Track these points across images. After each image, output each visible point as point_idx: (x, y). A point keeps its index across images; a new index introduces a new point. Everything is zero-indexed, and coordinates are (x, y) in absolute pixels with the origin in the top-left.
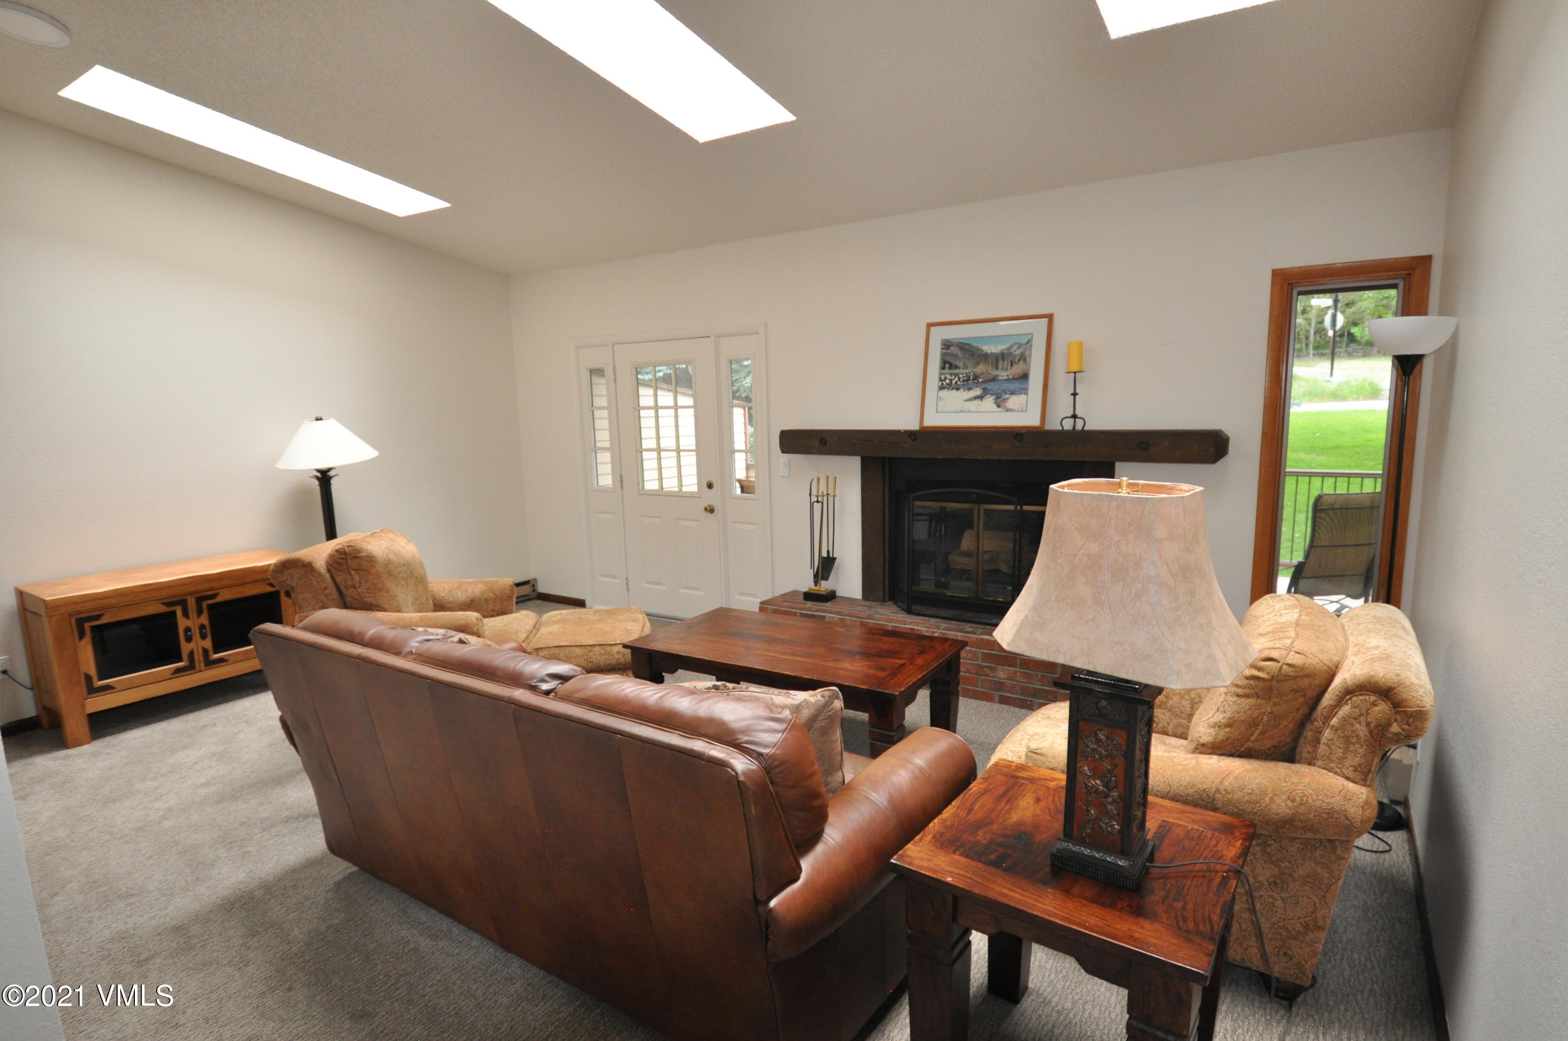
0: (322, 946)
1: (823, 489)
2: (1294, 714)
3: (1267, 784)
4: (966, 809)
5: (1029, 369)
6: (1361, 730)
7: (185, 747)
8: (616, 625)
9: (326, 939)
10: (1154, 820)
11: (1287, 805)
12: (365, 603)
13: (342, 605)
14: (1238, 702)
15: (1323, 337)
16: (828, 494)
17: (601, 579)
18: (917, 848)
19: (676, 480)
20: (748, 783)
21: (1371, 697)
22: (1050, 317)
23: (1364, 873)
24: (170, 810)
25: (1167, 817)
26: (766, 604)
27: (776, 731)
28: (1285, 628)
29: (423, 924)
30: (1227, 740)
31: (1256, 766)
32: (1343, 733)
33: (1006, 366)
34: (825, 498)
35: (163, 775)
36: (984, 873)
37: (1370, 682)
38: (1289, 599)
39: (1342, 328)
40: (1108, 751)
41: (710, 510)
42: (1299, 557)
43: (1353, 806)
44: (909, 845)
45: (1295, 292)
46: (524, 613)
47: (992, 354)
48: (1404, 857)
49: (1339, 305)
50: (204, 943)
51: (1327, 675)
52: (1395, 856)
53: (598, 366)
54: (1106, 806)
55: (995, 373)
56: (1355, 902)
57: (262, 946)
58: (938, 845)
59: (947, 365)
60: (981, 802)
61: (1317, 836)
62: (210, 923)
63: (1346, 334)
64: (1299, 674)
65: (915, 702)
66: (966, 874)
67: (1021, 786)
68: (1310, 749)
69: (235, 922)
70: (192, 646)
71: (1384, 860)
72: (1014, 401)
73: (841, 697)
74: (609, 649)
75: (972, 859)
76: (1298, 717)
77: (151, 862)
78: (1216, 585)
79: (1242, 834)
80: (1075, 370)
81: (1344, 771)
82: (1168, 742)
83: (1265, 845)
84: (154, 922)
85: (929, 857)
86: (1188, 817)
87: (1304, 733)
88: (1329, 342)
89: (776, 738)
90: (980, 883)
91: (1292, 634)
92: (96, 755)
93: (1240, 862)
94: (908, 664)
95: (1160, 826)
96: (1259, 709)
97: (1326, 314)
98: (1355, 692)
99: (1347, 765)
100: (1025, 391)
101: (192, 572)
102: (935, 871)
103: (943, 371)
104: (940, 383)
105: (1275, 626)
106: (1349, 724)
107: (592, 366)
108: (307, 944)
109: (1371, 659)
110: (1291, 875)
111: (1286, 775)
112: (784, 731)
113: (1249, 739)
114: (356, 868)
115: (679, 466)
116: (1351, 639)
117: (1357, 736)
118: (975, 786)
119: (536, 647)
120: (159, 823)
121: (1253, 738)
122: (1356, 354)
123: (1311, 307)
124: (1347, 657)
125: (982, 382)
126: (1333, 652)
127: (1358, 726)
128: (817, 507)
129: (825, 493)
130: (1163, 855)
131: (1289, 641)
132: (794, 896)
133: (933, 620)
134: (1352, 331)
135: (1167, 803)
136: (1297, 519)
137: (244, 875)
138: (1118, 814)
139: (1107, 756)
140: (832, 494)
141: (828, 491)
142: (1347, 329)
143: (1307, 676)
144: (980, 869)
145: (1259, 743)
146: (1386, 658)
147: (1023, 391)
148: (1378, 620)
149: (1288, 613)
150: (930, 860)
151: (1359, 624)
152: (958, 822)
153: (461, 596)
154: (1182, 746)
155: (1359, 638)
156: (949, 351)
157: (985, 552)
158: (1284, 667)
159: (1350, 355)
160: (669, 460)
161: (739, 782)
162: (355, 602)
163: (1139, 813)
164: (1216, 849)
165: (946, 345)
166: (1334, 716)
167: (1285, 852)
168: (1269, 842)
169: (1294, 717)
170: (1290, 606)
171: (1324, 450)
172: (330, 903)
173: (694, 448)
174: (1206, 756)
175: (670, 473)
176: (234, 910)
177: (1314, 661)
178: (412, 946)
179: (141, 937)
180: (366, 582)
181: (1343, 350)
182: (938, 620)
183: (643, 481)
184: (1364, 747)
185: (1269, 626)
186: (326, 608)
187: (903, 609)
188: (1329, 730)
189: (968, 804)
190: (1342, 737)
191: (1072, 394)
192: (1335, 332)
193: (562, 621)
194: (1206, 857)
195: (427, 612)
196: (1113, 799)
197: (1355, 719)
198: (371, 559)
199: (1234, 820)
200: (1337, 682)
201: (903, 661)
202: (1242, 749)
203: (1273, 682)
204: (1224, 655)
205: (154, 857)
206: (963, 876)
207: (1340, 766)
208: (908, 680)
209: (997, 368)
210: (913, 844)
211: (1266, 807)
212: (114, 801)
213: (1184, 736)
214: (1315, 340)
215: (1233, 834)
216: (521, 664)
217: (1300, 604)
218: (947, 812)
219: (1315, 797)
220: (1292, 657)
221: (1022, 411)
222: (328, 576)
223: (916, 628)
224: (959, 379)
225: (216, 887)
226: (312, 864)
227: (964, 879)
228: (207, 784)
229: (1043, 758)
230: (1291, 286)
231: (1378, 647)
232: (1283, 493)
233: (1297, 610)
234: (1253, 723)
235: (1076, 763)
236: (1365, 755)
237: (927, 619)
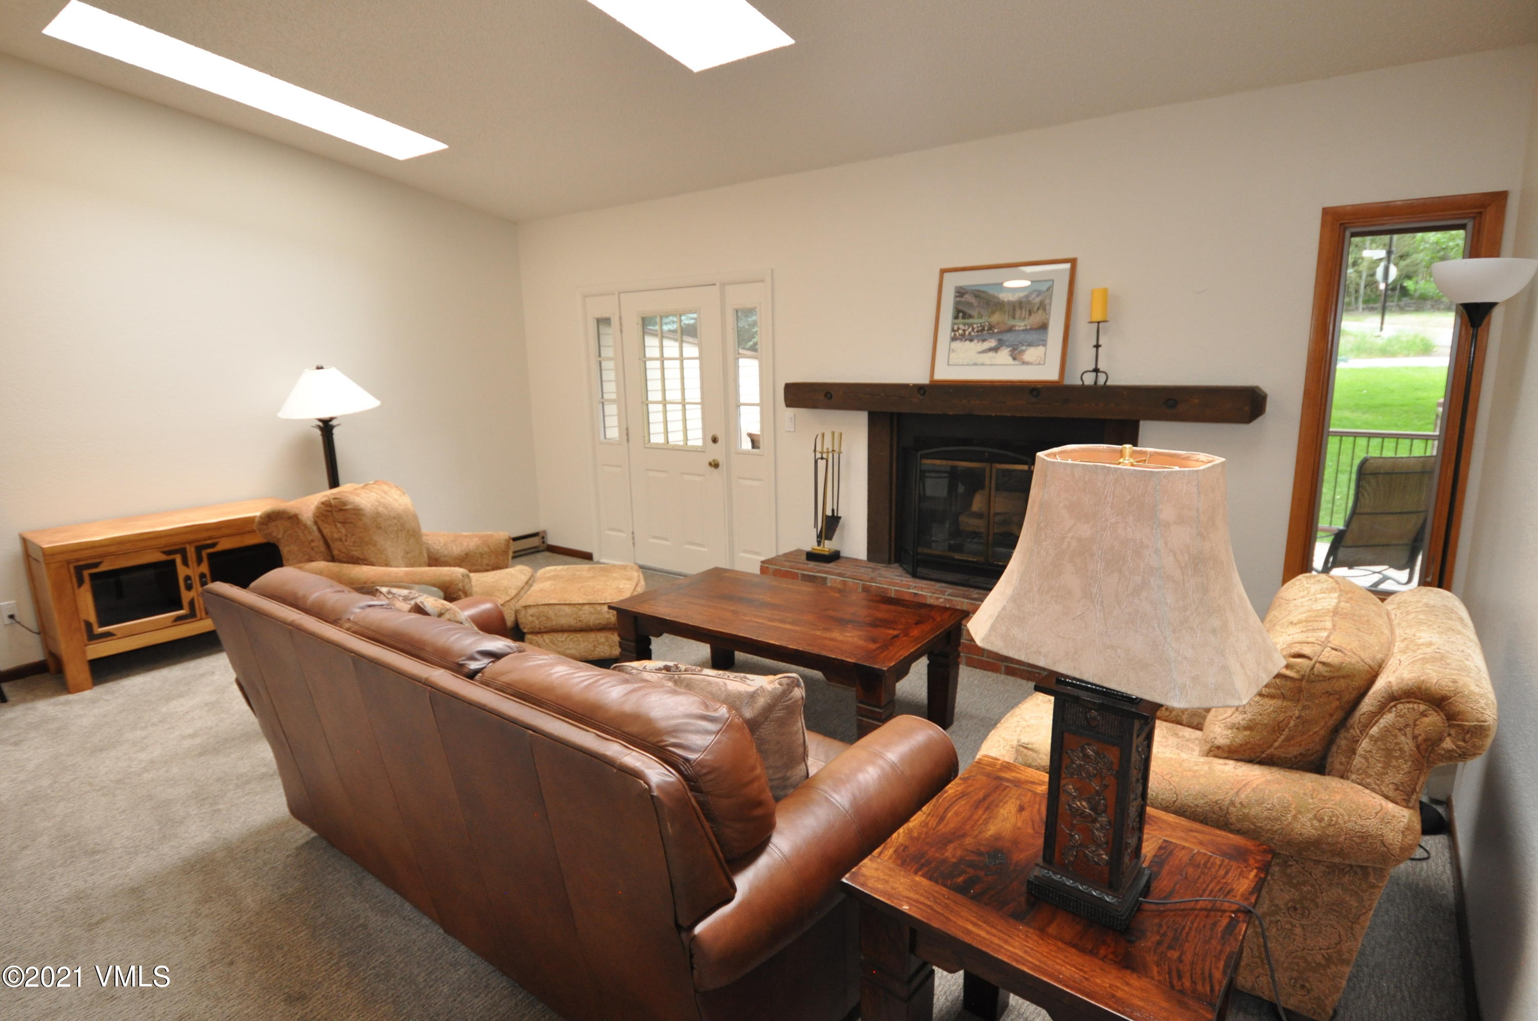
0: (271, 918)
1: (828, 445)
2: (1327, 720)
3: (1290, 799)
4: (938, 816)
5: (1048, 319)
6: (1407, 743)
7: (181, 695)
8: (608, 583)
9: (276, 909)
10: (1155, 839)
11: (1312, 825)
12: (352, 557)
13: (330, 558)
14: (1261, 702)
15: (1374, 290)
16: (833, 451)
17: (608, 532)
18: (874, 865)
19: (681, 434)
20: (662, 797)
21: (1421, 706)
22: (1073, 262)
23: (1398, 884)
24: (152, 762)
25: (1170, 836)
26: (767, 564)
27: (708, 732)
28: (1321, 616)
29: (377, 897)
30: (1246, 744)
31: (1278, 776)
32: (1384, 744)
33: (1023, 315)
34: (830, 455)
35: (153, 725)
36: (948, 902)
37: (1419, 688)
38: (1327, 581)
39: (1394, 281)
40: (1097, 770)
41: (715, 465)
42: (1339, 525)
43: (1392, 831)
44: (866, 861)
45: (1348, 234)
46: (519, 567)
47: (1009, 302)
48: (1444, 866)
49: (1393, 257)
50: (156, 907)
51: (1369, 676)
52: (1433, 864)
53: (605, 315)
54: (1093, 833)
55: (1011, 322)
56: (1386, 918)
57: (212, 913)
58: (899, 862)
59: (961, 315)
60: (956, 808)
61: (1347, 862)
62: (166, 886)
63: (1398, 287)
64: (1336, 673)
65: (909, 675)
66: (926, 902)
67: (1004, 789)
68: (1344, 760)
69: (192, 885)
70: (192, 594)
71: (1422, 869)
72: (1031, 354)
73: (803, 684)
74: (598, 608)
75: (936, 882)
76: (1331, 722)
77: (122, 817)
78: (1236, 578)
79: (1257, 861)
80: (1099, 320)
81: (1383, 789)
82: (1181, 734)
83: (1285, 865)
84: (113, 882)
85: (886, 878)
86: (1195, 837)
87: (1338, 741)
88: (1380, 296)
89: (708, 740)
90: (940, 914)
91: (1329, 625)
92: (94, 701)
93: (1253, 899)
94: (902, 635)
95: (1160, 848)
96: (1285, 712)
97: (1378, 266)
98: (1401, 699)
99: (1387, 781)
100: (1044, 343)
101: (191, 521)
102: (890, 896)
103: (957, 321)
104: (953, 334)
105: (1308, 614)
106: (1392, 735)
107: (599, 316)
108: (257, 914)
109: (1423, 659)
110: (1313, 901)
111: (1314, 790)
112: (718, 732)
113: (1272, 745)
114: (314, 834)
115: (685, 420)
116: (1398, 631)
117: (1401, 750)
118: (950, 788)
119: (525, 605)
120: (139, 775)
121: (1276, 744)
122: (1408, 308)
123: (1363, 259)
124: (1393, 654)
125: (998, 332)
126: (1377, 648)
127: (1403, 738)
128: (821, 464)
129: (830, 450)
130: (1163, 884)
131: (1325, 634)
132: (724, 920)
133: (938, 585)
134: (1405, 284)
135: (1171, 818)
136: (1339, 480)
137: (209, 834)
138: (1107, 843)
139: (1095, 775)
140: (836, 448)
141: (833, 447)
142: (1400, 282)
143: (1344, 677)
144: (944, 896)
145: (1283, 750)
146: (1440, 658)
147: (1041, 343)
148: (1430, 609)
149: (1325, 598)
150: (887, 882)
151: (1408, 613)
152: (926, 833)
153: (457, 550)
154: (1196, 739)
155: (1408, 631)
156: (963, 299)
157: (996, 514)
158: (1318, 665)
159: (1402, 309)
160: (674, 413)
161: (652, 797)
162: (342, 555)
163: (1133, 841)
164: (1225, 881)
165: (960, 292)
166: (1374, 724)
167: (1308, 874)
168: (1290, 863)
169: (1326, 723)
170: (1327, 589)
171: (1371, 409)
172: (289, 869)
173: (699, 401)
174: (1222, 761)
175: (675, 426)
176: (192, 873)
177: (1354, 660)
178: (361, 921)
179: (97, 898)
180: (353, 535)
181: (1394, 304)
182: (943, 585)
183: (649, 434)
184: (1409, 763)
185: (1302, 613)
186: (312, 561)
187: (908, 572)
188: (1367, 740)
189: (941, 811)
190: (1383, 749)
191: (1094, 346)
192: (1387, 285)
193: (555, 578)
194: (1212, 891)
195: (420, 566)
196: (1101, 825)
197: (1400, 730)
198: (358, 512)
199: (1249, 843)
200: (1380, 684)
201: (896, 632)
202: (1264, 755)
203: (1303, 683)
204: (1242, 666)
205: (128, 812)
206: (922, 903)
207: (1378, 782)
208: (898, 655)
209: (1014, 318)
210: (871, 860)
211: (1287, 825)
212: (101, 750)
213: (1200, 726)
214: (1365, 293)
215: (1246, 861)
216: (453, 638)
217: (1339, 587)
218: (915, 820)
219: (1346, 818)
220: (1327, 654)
221: (1039, 364)
222: (315, 528)
223: (920, 593)
224: (973, 329)
225: (180, 846)
226: (276, 826)
227: (921, 907)
228: (192, 736)
229: (1034, 755)
230: (1343, 227)
231: (1430, 644)
232: (1325, 454)
233: (1336, 595)
234: (1277, 728)
235: (1059, 780)
236: (1410, 772)
237: (933, 583)
